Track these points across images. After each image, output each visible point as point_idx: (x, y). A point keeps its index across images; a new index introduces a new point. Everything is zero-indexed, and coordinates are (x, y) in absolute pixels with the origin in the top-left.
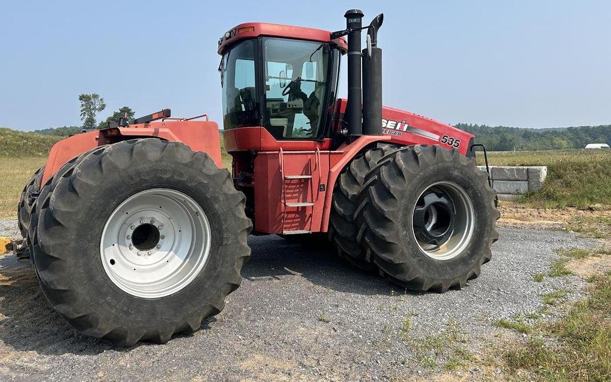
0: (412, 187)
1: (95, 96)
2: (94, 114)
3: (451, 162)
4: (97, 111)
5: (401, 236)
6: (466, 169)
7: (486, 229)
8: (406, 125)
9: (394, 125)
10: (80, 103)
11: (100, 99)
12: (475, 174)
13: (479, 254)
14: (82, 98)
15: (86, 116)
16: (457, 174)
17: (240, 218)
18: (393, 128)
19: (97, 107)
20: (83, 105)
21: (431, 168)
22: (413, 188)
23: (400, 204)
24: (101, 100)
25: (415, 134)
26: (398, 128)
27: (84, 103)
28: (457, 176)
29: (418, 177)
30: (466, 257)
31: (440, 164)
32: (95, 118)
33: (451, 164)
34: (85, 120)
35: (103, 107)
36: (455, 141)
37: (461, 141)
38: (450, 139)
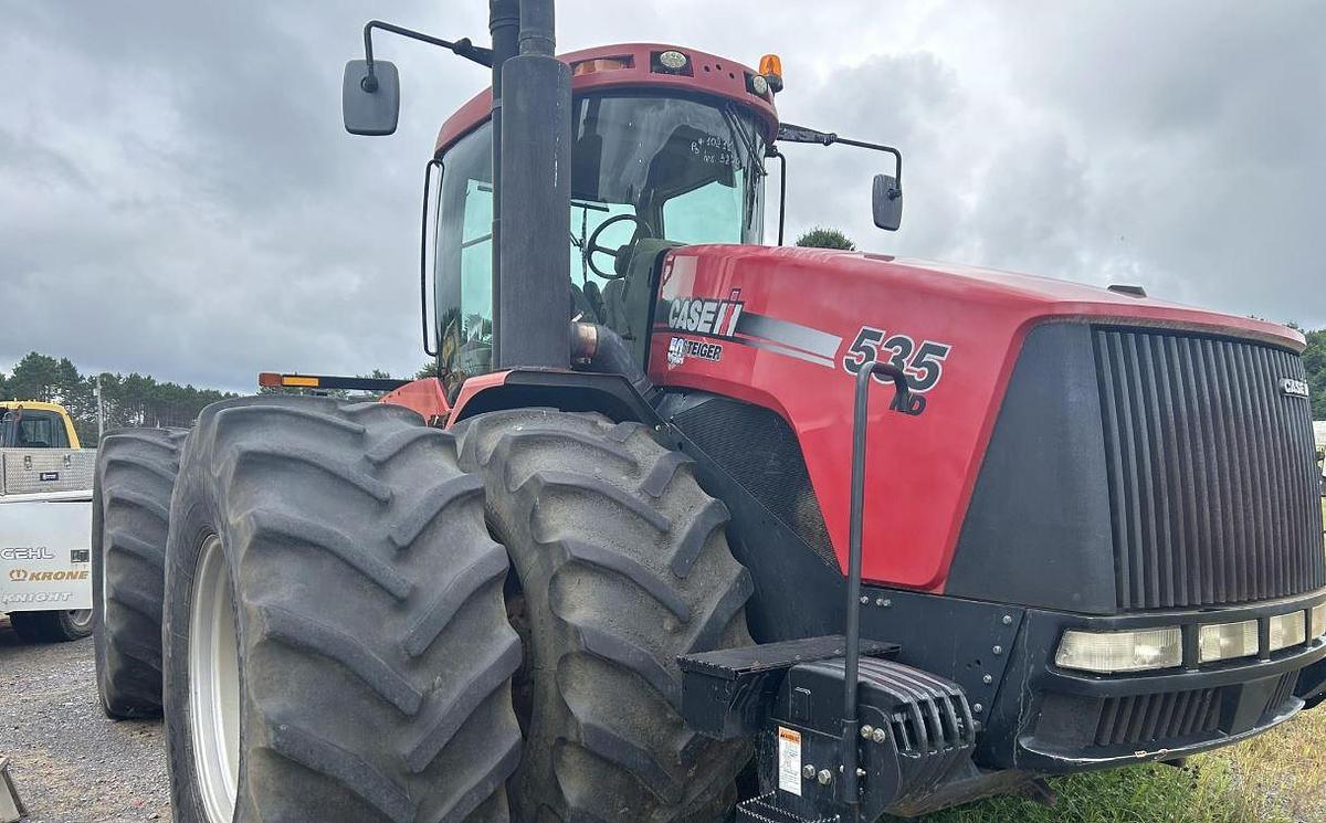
8: (738, 308)
9: (712, 317)
18: (709, 329)
25: (758, 344)
26: (717, 329)
36: (913, 354)
37: (950, 347)
38: (889, 345)
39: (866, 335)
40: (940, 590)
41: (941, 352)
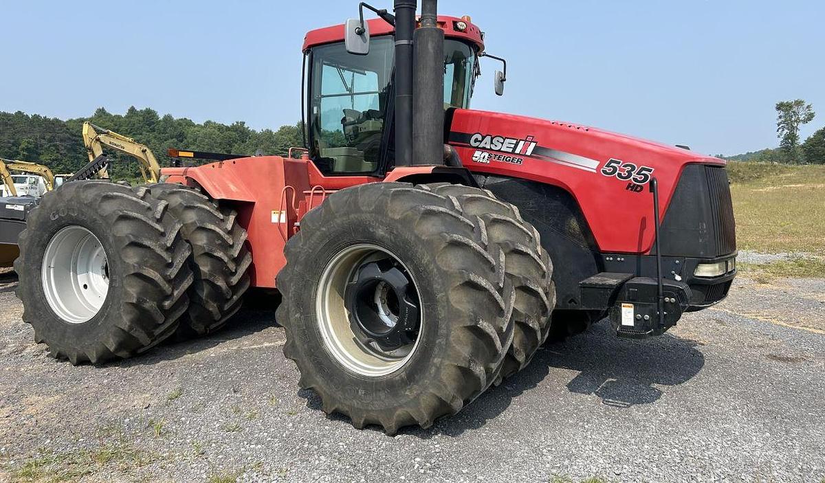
0: (310, 248)
1: (799, 103)
2: (797, 129)
3: (371, 212)
4: (801, 124)
5: (292, 319)
6: (399, 226)
7: (437, 342)
8: (533, 145)
9: (513, 146)
10: (777, 114)
11: (805, 106)
12: (416, 236)
13: (420, 383)
14: (779, 107)
15: (786, 131)
16: (383, 233)
17: (125, 262)
18: (511, 150)
19: (802, 118)
20: (780, 117)
21: (338, 221)
22: (311, 251)
23: (292, 272)
24: (808, 107)
25: (549, 160)
26: (517, 151)
27: (782, 113)
28: (383, 237)
29: (318, 233)
30: (397, 381)
31: (352, 216)
32: (798, 133)
33: (372, 216)
34: (783, 136)
35: (810, 117)
36: (637, 170)
37: (653, 169)
38: (625, 166)
39: (612, 161)
40: (648, 253)
41: (650, 171)
